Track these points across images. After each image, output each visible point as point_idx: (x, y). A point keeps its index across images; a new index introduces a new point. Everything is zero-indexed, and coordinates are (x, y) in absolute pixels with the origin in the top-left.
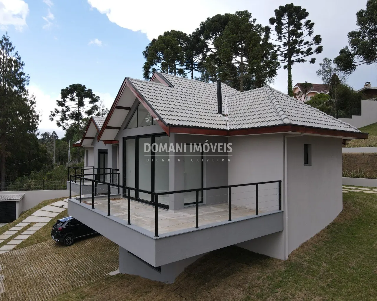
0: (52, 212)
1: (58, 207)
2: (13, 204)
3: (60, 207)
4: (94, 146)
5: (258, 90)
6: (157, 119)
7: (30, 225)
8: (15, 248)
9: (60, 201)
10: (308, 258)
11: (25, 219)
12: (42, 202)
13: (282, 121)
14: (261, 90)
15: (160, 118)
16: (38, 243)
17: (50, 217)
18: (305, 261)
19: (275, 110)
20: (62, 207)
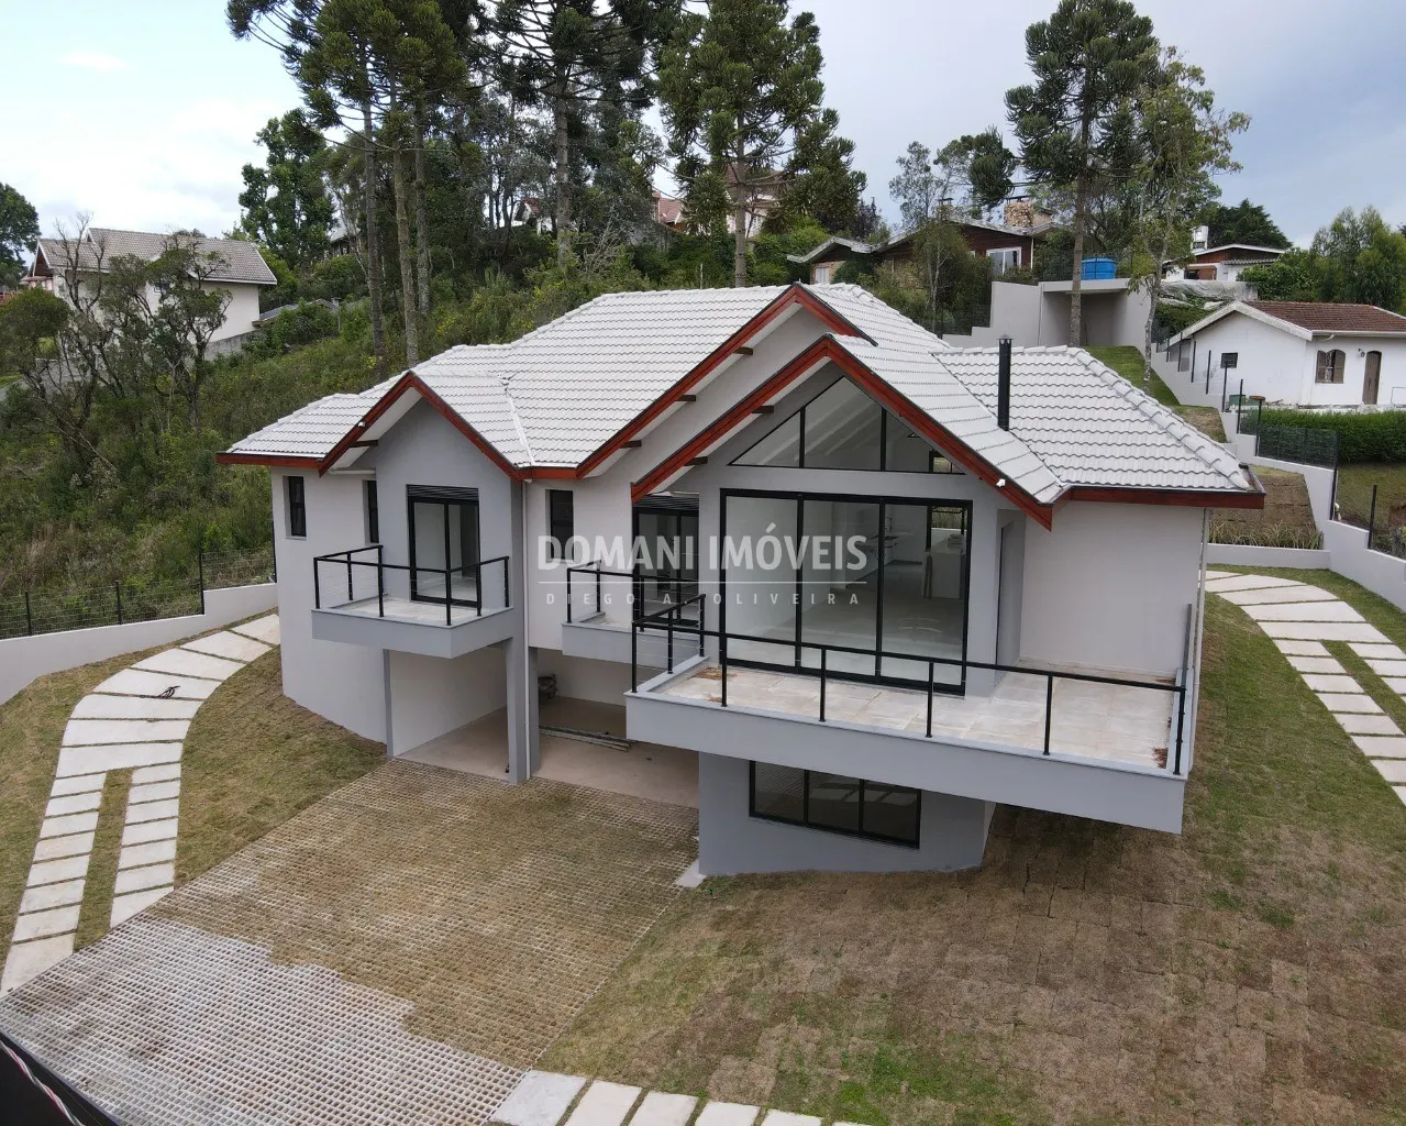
0: (150, 721)
1: (153, 697)
3: (159, 697)
4: (375, 469)
5: (1047, 354)
6: (1001, 483)
7: (117, 784)
8: (184, 875)
9: (126, 673)
10: (1227, 761)
11: (55, 764)
12: (42, 685)
13: (1223, 477)
14: (1056, 354)
15: (1009, 481)
16: (253, 840)
17: (164, 742)
18: (1227, 767)
19: (1174, 441)
20: (169, 694)
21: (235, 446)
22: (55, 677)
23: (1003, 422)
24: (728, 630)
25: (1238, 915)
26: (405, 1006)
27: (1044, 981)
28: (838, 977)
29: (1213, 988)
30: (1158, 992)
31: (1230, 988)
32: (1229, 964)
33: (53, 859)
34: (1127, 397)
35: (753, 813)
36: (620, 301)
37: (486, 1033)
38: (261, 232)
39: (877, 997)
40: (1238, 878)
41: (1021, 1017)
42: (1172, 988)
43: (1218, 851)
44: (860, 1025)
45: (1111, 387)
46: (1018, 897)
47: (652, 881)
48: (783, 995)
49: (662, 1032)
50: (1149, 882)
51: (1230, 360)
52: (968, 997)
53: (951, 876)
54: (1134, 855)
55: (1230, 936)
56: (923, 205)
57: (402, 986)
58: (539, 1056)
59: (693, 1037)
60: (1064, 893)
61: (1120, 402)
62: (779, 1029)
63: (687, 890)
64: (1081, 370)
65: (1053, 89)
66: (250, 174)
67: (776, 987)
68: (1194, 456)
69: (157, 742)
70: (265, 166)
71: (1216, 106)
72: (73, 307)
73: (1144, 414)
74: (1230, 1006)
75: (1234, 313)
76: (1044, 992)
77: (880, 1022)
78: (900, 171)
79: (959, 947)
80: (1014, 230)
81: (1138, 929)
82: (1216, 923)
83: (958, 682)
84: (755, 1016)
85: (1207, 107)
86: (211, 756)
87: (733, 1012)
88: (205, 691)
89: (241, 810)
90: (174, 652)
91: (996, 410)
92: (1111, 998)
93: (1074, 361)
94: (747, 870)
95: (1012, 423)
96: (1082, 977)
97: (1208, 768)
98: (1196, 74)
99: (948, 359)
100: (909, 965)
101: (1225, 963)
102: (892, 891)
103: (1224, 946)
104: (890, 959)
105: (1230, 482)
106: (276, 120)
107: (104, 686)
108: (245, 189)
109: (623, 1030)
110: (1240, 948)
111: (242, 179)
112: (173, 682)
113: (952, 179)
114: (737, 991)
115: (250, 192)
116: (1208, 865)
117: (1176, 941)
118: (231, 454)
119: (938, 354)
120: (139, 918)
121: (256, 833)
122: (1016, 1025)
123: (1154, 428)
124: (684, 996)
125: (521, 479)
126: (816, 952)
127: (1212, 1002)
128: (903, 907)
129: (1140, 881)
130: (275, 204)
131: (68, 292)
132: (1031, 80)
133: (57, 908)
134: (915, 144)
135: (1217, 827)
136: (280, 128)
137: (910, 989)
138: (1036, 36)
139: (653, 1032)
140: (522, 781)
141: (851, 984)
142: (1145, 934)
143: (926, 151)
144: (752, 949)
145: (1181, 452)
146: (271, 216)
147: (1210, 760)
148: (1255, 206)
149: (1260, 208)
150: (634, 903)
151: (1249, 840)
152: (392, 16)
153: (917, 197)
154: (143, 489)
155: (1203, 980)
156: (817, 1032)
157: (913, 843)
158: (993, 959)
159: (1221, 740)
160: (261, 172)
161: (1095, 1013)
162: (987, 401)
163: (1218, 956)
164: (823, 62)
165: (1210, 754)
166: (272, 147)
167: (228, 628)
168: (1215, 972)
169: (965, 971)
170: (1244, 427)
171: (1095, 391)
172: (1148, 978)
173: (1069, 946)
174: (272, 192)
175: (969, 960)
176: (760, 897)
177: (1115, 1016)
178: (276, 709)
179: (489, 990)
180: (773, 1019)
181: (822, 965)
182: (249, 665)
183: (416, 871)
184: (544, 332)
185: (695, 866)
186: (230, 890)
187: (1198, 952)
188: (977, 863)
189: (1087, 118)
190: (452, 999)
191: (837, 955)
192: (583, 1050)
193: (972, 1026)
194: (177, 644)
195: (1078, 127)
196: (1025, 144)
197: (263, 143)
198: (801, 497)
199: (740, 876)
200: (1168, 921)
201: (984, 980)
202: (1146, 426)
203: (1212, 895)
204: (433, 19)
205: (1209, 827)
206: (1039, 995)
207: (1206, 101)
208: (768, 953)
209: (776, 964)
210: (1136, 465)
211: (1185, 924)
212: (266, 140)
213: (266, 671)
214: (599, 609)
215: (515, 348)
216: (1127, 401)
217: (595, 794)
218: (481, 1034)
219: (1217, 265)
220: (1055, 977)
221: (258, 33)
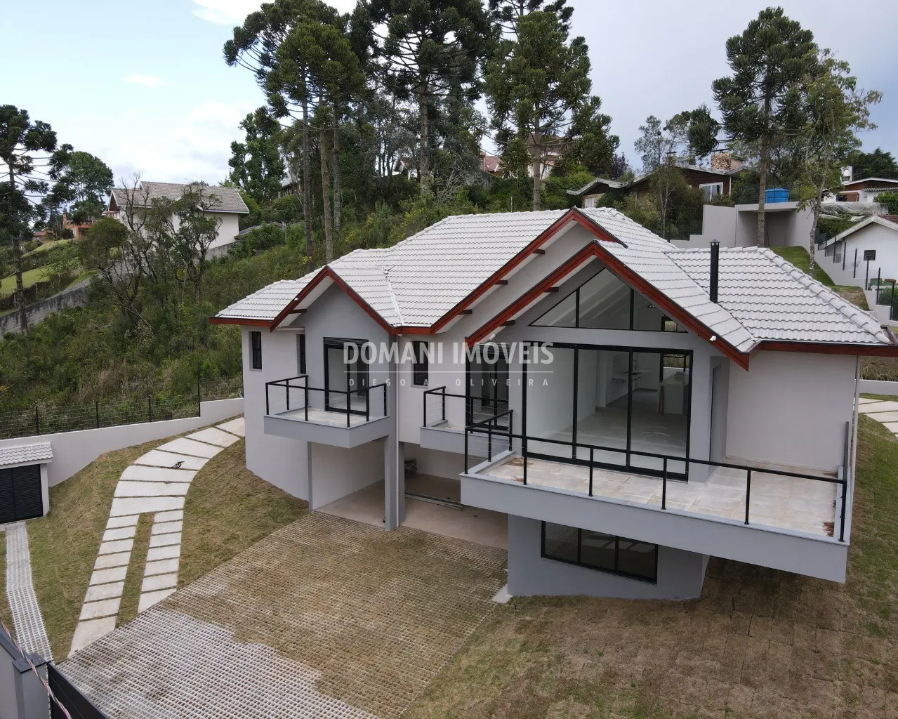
0: (166, 483)
1: (168, 468)
2: (31, 473)
3: (172, 468)
4: (304, 327)
5: (743, 252)
6: (713, 338)
7: (146, 521)
8: (183, 582)
9: (153, 452)
10: (876, 531)
11: (110, 508)
12: (104, 459)
13: (870, 335)
14: (750, 252)
15: (719, 337)
16: (225, 561)
17: (174, 496)
18: (876, 535)
19: (835, 311)
20: (178, 466)
21: (221, 312)
22: (111, 454)
23: (714, 297)
24: (528, 435)
25: (886, 641)
26: (316, 674)
27: (747, 682)
28: (601, 670)
29: (868, 692)
30: (829, 694)
31: (881, 692)
32: (880, 676)
33: (106, 568)
34: (800, 280)
35: (544, 555)
36: (460, 220)
37: (368, 695)
38: (241, 182)
39: (628, 686)
40: (885, 614)
41: (730, 706)
42: (838, 691)
43: (870, 594)
44: (616, 705)
45: (789, 273)
46: (726, 621)
47: (476, 598)
48: (563, 681)
49: (482, 701)
50: (821, 614)
51: (870, 255)
52: (692, 690)
53: (679, 603)
54: (810, 595)
55: (880, 655)
56: (657, 156)
57: (316, 661)
58: (402, 712)
59: (503, 705)
60: (760, 619)
61: (795, 284)
62: (561, 704)
63: (500, 605)
64: (768, 262)
65: (745, 79)
66: (235, 147)
67: (559, 675)
68: (849, 320)
69: (169, 496)
70: (245, 143)
71: (858, 87)
72: (129, 229)
73: (812, 292)
74: (880, 704)
75: (873, 224)
76: (746, 689)
77: (631, 703)
78: (641, 134)
79: (685, 654)
80: (718, 171)
81: (814, 648)
82: (870, 646)
83: (683, 472)
84: (545, 694)
85: (852, 87)
86: (202, 506)
87: (530, 690)
88: (199, 465)
89: (218, 541)
90: (182, 439)
91: (708, 289)
92: (795, 696)
93: (763, 256)
94: (540, 593)
95: (720, 298)
96: (774, 680)
97: (862, 536)
98: (844, 66)
99: (675, 256)
100: (650, 664)
101: (877, 674)
102: (639, 612)
103: (877, 663)
104: (638, 660)
105: (876, 338)
106: (251, 114)
107: (140, 460)
108: (232, 156)
109: (457, 698)
110: (888, 665)
111: (231, 150)
112: (180, 458)
113: (676, 140)
114: (533, 676)
115: (235, 158)
116: (863, 604)
117: (841, 657)
118: (218, 318)
119: (668, 253)
120: (156, 607)
121: (227, 556)
122: (727, 711)
123: (820, 301)
124: (497, 677)
125: (396, 334)
126: (586, 652)
127: (868, 702)
128: (646, 624)
129: (814, 614)
130: (250, 165)
131: (127, 220)
132: (730, 73)
133: (107, 599)
134: (651, 117)
135: (869, 578)
136: (254, 119)
137: (652, 682)
138: (733, 46)
139: (476, 701)
140: (394, 529)
141: (610, 676)
142: (819, 652)
143: (659, 122)
144: (543, 647)
145: (840, 318)
146: (247, 172)
147: (863, 530)
148: (885, 152)
149: (888, 154)
150: (465, 612)
151: (893, 588)
152: (321, 49)
153: (653, 151)
154: (167, 338)
155: (861, 686)
156: (587, 708)
157: (653, 580)
158: (709, 663)
159: (871, 516)
160: (242, 146)
161: (783, 705)
162: (702, 283)
163: (872, 669)
164: (591, 67)
165: (863, 526)
166: (249, 130)
167: (214, 425)
168: (870, 681)
169: (689, 671)
170: (882, 300)
171: (778, 277)
172: (822, 683)
173: (764, 658)
174: (248, 157)
175: (692, 663)
176: (548, 613)
177: (798, 709)
178: (242, 477)
179: (370, 666)
180: (557, 697)
181: (590, 661)
182: (226, 449)
183: (325, 584)
184: (411, 241)
185: (505, 589)
186: (210, 592)
187: (857, 666)
188: (697, 596)
189: (768, 97)
190: (346, 671)
191: (601, 654)
192: (430, 710)
193: (696, 711)
194: (184, 435)
195: (762, 103)
196: (726, 115)
197: (243, 128)
198: (577, 347)
199: (535, 597)
200: (835, 643)
201: (703, 678)
202: (813, 300)
203: (866, 626)
204: (346, 49)
205: (863, 578)
206: (742, 690)
207: (851, 83)
208: (554, 650)
209: (559, 658)
210: (807, 326)
211: (848, 645)
212: (245, 126)
213: (236, 453)
214: (444, 418)
215: (392, 251)
216: (801, 283)
217: (439, 538)
218: (364, 695)
219: (859, 192)
220: (755, 679)
221: (242, 62)
